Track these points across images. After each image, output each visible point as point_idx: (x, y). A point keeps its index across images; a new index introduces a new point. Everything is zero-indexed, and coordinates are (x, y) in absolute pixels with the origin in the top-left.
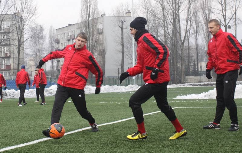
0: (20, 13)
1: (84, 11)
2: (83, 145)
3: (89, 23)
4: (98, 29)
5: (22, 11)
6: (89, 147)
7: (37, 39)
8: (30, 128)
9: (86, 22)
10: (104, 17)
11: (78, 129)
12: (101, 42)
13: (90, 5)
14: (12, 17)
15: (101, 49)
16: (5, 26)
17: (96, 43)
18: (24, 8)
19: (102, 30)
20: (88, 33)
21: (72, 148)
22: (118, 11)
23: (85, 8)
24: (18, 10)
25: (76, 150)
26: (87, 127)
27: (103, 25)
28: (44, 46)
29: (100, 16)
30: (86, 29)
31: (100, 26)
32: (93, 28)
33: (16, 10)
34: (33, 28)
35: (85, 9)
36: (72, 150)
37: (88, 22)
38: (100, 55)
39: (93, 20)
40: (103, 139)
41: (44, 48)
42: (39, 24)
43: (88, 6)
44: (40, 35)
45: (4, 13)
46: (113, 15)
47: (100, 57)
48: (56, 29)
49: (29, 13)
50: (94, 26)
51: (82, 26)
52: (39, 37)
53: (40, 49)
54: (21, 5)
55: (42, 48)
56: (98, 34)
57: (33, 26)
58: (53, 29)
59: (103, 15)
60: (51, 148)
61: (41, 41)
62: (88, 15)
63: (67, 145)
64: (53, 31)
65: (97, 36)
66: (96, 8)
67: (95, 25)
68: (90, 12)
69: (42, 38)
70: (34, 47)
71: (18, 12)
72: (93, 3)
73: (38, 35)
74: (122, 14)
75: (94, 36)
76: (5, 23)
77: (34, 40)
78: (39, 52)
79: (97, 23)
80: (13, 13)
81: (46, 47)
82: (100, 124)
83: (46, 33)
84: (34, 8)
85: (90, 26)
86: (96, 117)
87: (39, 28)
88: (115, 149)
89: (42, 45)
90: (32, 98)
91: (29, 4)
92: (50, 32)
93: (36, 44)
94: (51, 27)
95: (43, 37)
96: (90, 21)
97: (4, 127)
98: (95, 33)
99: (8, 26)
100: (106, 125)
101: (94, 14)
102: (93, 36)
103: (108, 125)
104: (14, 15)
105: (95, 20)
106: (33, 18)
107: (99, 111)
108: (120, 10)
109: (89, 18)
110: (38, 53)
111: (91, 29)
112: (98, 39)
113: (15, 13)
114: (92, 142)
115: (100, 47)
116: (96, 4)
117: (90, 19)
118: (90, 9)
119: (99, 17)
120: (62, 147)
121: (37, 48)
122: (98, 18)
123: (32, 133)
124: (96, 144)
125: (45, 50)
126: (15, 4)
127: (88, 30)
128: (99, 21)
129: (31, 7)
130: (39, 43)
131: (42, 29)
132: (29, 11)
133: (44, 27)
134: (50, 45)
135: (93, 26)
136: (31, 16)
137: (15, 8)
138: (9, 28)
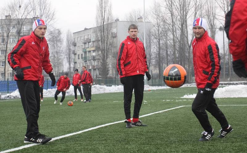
0: (39, 17)
1: (100, 16)
2: (97, 142)
3: (104, 27)
4: (112, 33)
5: (41, 15)
6: (103, 144)
7: (55, 42)
8: (48, 126)
9: (101, 26)
10: (118, 22)
11: (93, 127)
12: (115, 45)
13: (104, 11)
14: (31, 21)
15: (115, 52)
16: (25, 29)
17: (110, 46)
18: (42, 13)
19: (116, 34)
20: (103, 37)
21: (87, 145)
22: (131, 17)
23: (100, 13)
24: (37, 14)
25: (91, 147)
26: (101, 125)
27: (117, 30)
28: (61, 49)
29: (114, 21)
30: (101, 33)
31: (114, 30)
32: (107, 33)
33: (35, 14)
34: (51, 32)
35: (100, 15)
36: (87, 147)
37: (102, 27)
38: (114, 57)
39: (108, 24)
40: (116, 136)
41: (62, 51)
42: (57, 28)
43: (103, 12)
44: (58, 38)
45: (24, 17)
46: (126, 20)
47: (114, 59)
48: (73, 33)
49: (47, 18)
50: (109, 30)
51: (98, 30)
52: (57, 41)
53: (58, 51)
54: (40, 10)
55: (60, 50)
56: (113, 38)
57: (52, 30)
58: (70, 33)
59: (117, 20)
60: (67, 146)
61: (59, 44)
62: (103, 20)
63: (82, 142)
64: (70, 34)
65: (111, 39)
66: (110, 14)
67: (110, 29)
68: (104, 17)
69: (60, 41)
70: (52, 49)
71: (37, 17)
72: (107, 9)
73: (56, 39)
74: (135, 19)
75: (109, 40)
76: (25, 27)
77: (52, 43)
78: (57, 54)
79: (111, 27)
80: (32, 18)
81: (64, 50)
82: (113, 122)
83: (64, 37)
84: (52, 13)
85: (105, 30)
86: (110, 115)
87: (57, 31)
88: (126, 146)
89: (60, 47)
90: (50, 98)
91: (48, 9)
92: (68, 36)
93: (54, 47)
94: (69, 31)
95: (61, 40)
96: (104, 26)
97: (23, 125)
98: (110, 37)
99: (28, 29)
100: (119, 123)
101: (108, 19)
102: (107, 40)
103: (120, 123)
104: (33, 20)
105: (110, 25)
106: (52, 22)
107: (113, 109)
108: (133, 16)
109: (104, 23)
110: (56, 55)
111: (105, 33)
112: (113, 43)
113: (34, 18)
114: (105, 140)
115: (114, 50)
116: (110, 10)
117: (105, 24)
118: (104, 14)
119: (113, 22)
120: (77, 144)
121: (56, 50)
122: (112, 23)
123: (49, 131)
124: (109, 141)
125: (62, 52)
126: (34, 9)
127: (103, 34)
128: (114, 25)
129: (50, 12)
130: (57, 45)
131: (59, 33)
132: (47, 16)
133: (62, 31)
134: (67, 48)
135: (107, 31)
136: (50, 20)
137: (35, 13)
138: (28, 31)
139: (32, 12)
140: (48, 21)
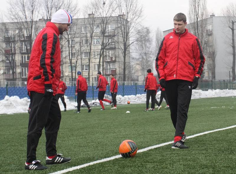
0: (125, 15)
1: (193, 12)
2: (196, 152)
3: (197, 24)
4: (207, 31)
5: (127, 13)
6: (203, 154)
7: (144, 42)
8: (140, 135)
9: (194, 23)
10: (213, 17)
11: (190, 135)
12: (211, 44)
13: (198, 6)
14: (116, 19)
15: (211, 51)
16: (110, 29)
17: (205, 45)
18: (129, 10)
19: (212, 31)
20: (197, 35)
21: (185, 155)
22: (228, 11)
23: (193, 8)
24: (123, 12)
25: (190, 157)
26: (200, 133)
27: (212, 26)
28: (150, 50)
29: (210, 17)
30: (195, 30)
31: (209, 27)
32: (202, 30)
33: (120, 11)
34: (139, 30)
35: (193, 10)
36: (185, 157)
37: (196, 23)
38: (210, 58)
39: (202, 21)
40: (217, 145)
41: (151, 52)
42: (145, 27)
43: (197, 6)
44: (147, 38)
45: (108, 15)
46: (223, 16)
47: (210, 60)
48: (164, 32)
49: (134, 15)
50: (203, 28)
51: (191, 27)
52: (145, 40)
53: (147, 52)
54: (126, 7)
55: (149, 51)
56: (208, 36)
57: (140, 28)
58: (160, 31)
59: (213, 16)
60: (163, 156)
61: (148, 44)
62: (197, 16)
63: (179, 152)
64: (160, 33)
65: (206, 38)
66: (204, 8)
67: (204, 26)
68: (198, 13)
69: (148, 40)
70: (140, 50)
71: (123, 14)
72: (201, 4)
73: (144, 38)
74: (233, 14)
75: (204, 38)
76: (110, 26)
77: (140, 43)
78: (146, 56)
79: (206, 24)
80: (117, 16)
81: (153, 50)
82: (213, 130)
83: (153, 36)
84: (140, 9)
85: (199, 27)
86: (208, 122)
87: (145, 30)
88: (230, 156)
89: (149, 48)
90: (140, 104)
91: (135, 5)
92: (157, 35)
93: (143, 48)
94: (158, 29)
95: (150, 40)
96: (198, 22)
97: (113, 134)
98: (204, 34)
99: (113, 28)
100: (219, 131)
101: (202, 15)
102: (202, 38)
103: (221, 131)
104: (119, 17)
105: (204, 22)
106: (139, 20)
107: (211, 116)
108: (231, 10)
109: (197, 19)
110: (144, 57)
111: (200, 30)
112: (208, 41)
113: (120, 15)
114: (206, 149)
115: (209, 50)
116: (205, 4)
117: (199, 20)
118: (198, 9)
119: (208, 17)
120: (174, 154)
121: (144, 51)
122: (207, 19)
123: (142, 140)
124: (210, 151)
125: (151, 53)
126: (119, 6)
127: (197, 31)
128: (209, 22)
129: (137, 9)
130: (145, 46)
131: (148, 32)
132: (134, 13)
133: (151, 29)
134: (157, 49)
135: (202, 28)
136: (137, 18)
137: (120, 10)
138: (113, 31)
139: (118, 9)
140: (135, 19)
